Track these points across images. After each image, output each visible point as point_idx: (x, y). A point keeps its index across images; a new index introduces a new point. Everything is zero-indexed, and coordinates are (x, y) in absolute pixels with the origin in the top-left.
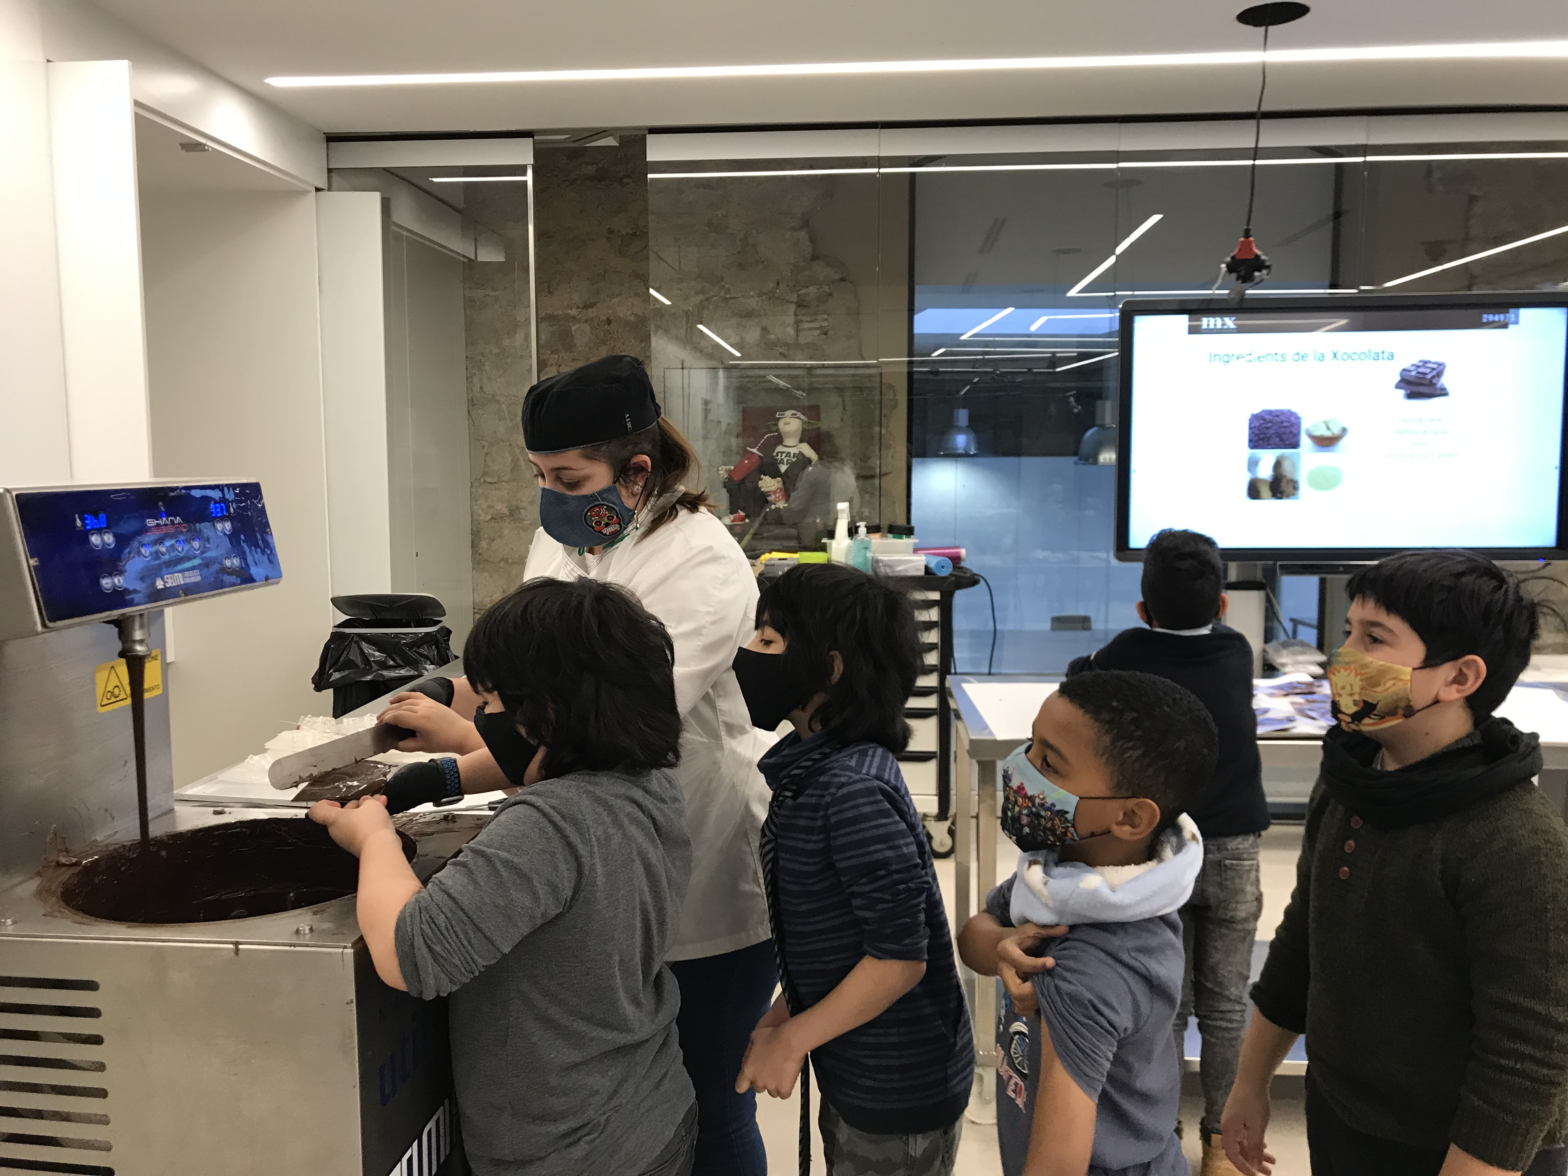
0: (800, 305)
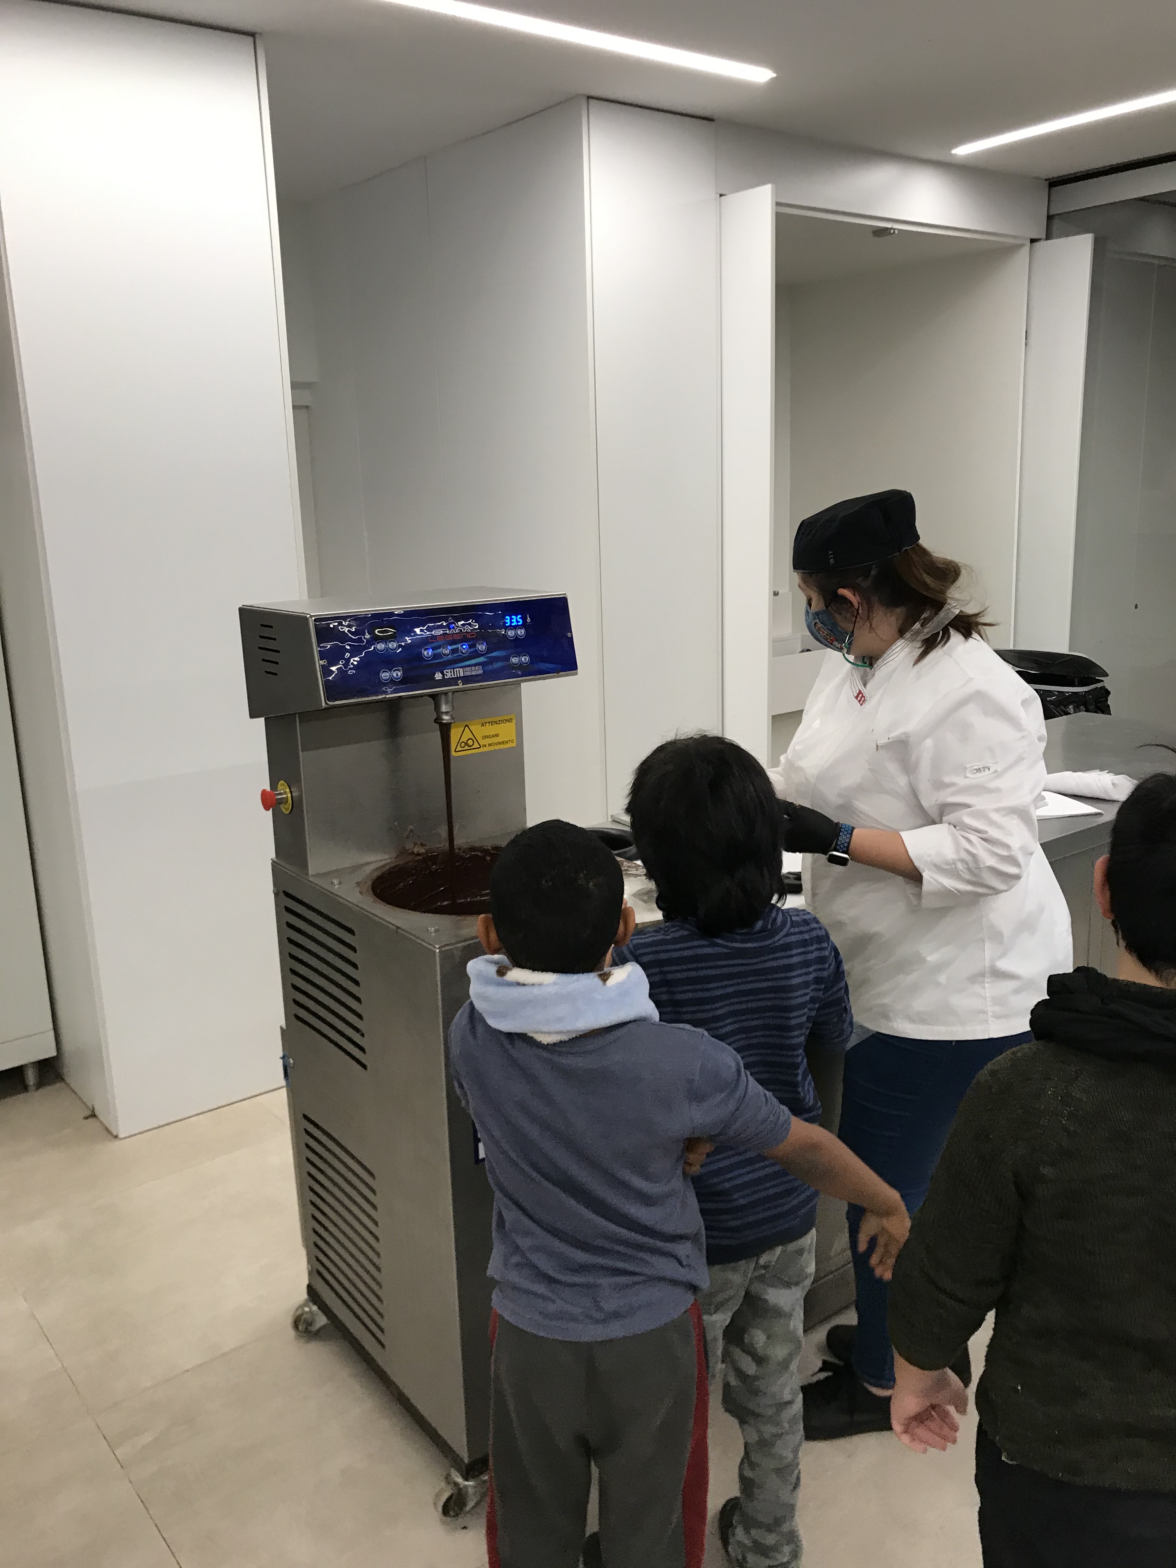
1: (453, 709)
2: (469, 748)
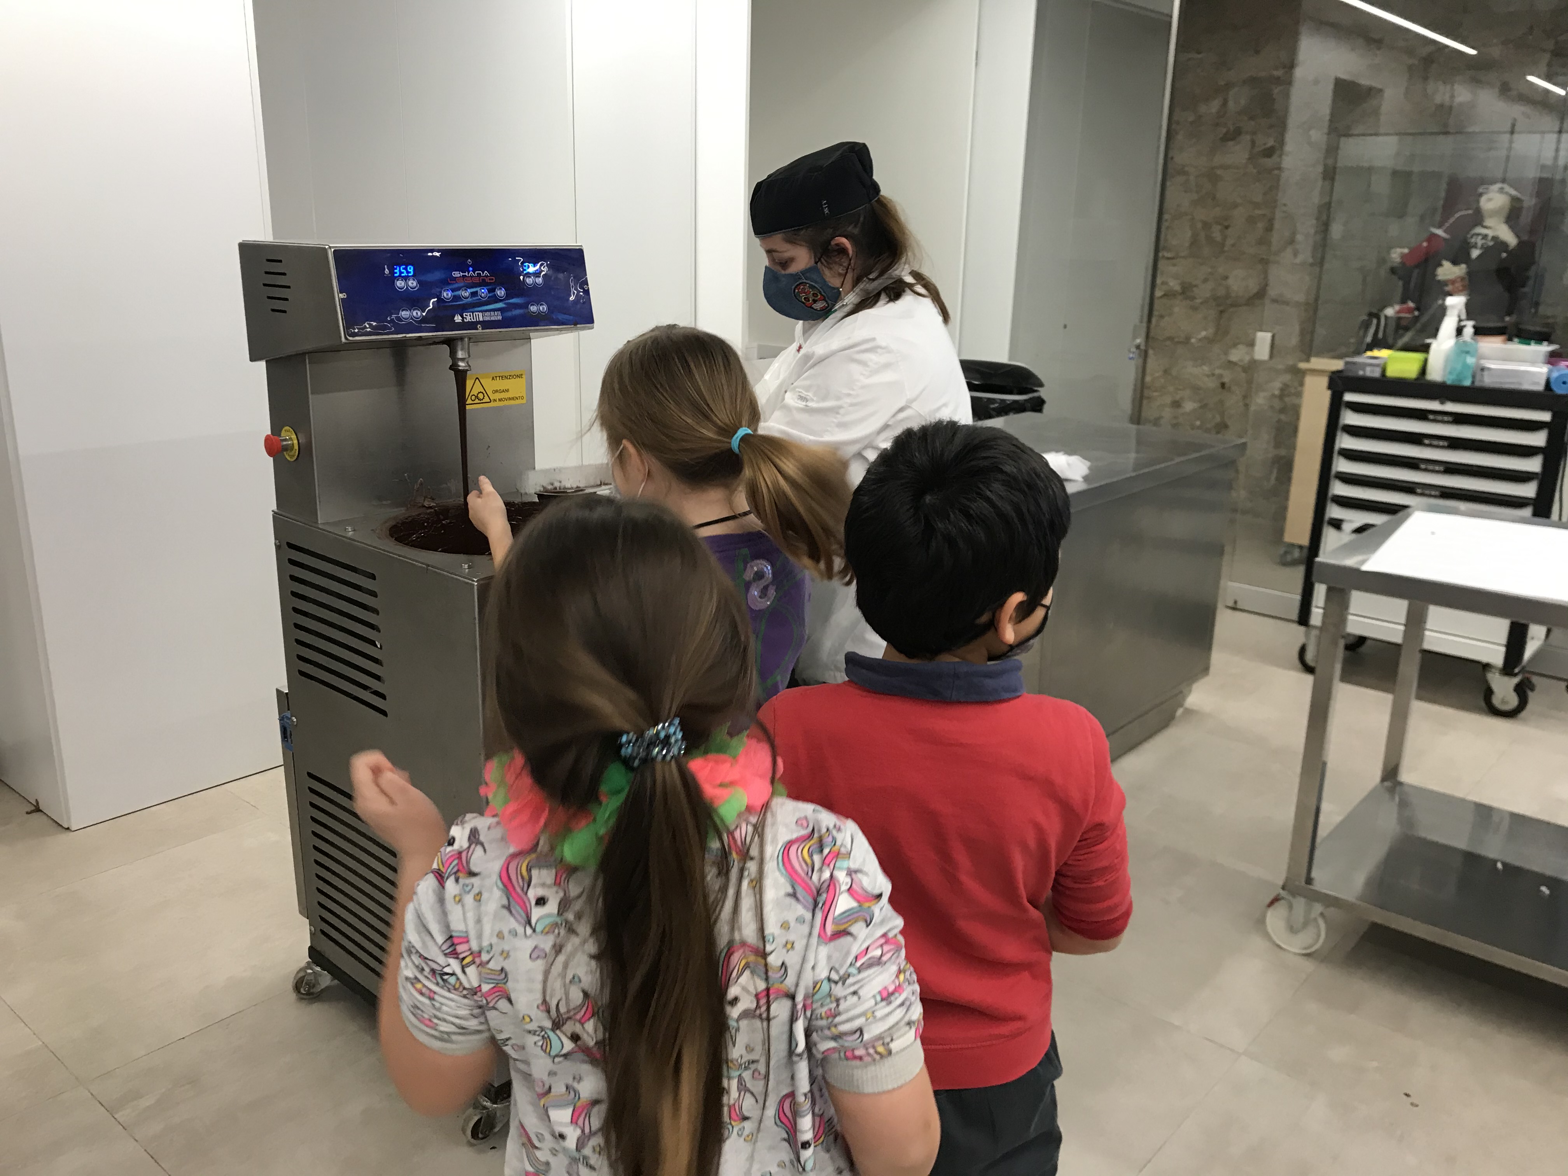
1: (469, 356)
2: (479, 402)
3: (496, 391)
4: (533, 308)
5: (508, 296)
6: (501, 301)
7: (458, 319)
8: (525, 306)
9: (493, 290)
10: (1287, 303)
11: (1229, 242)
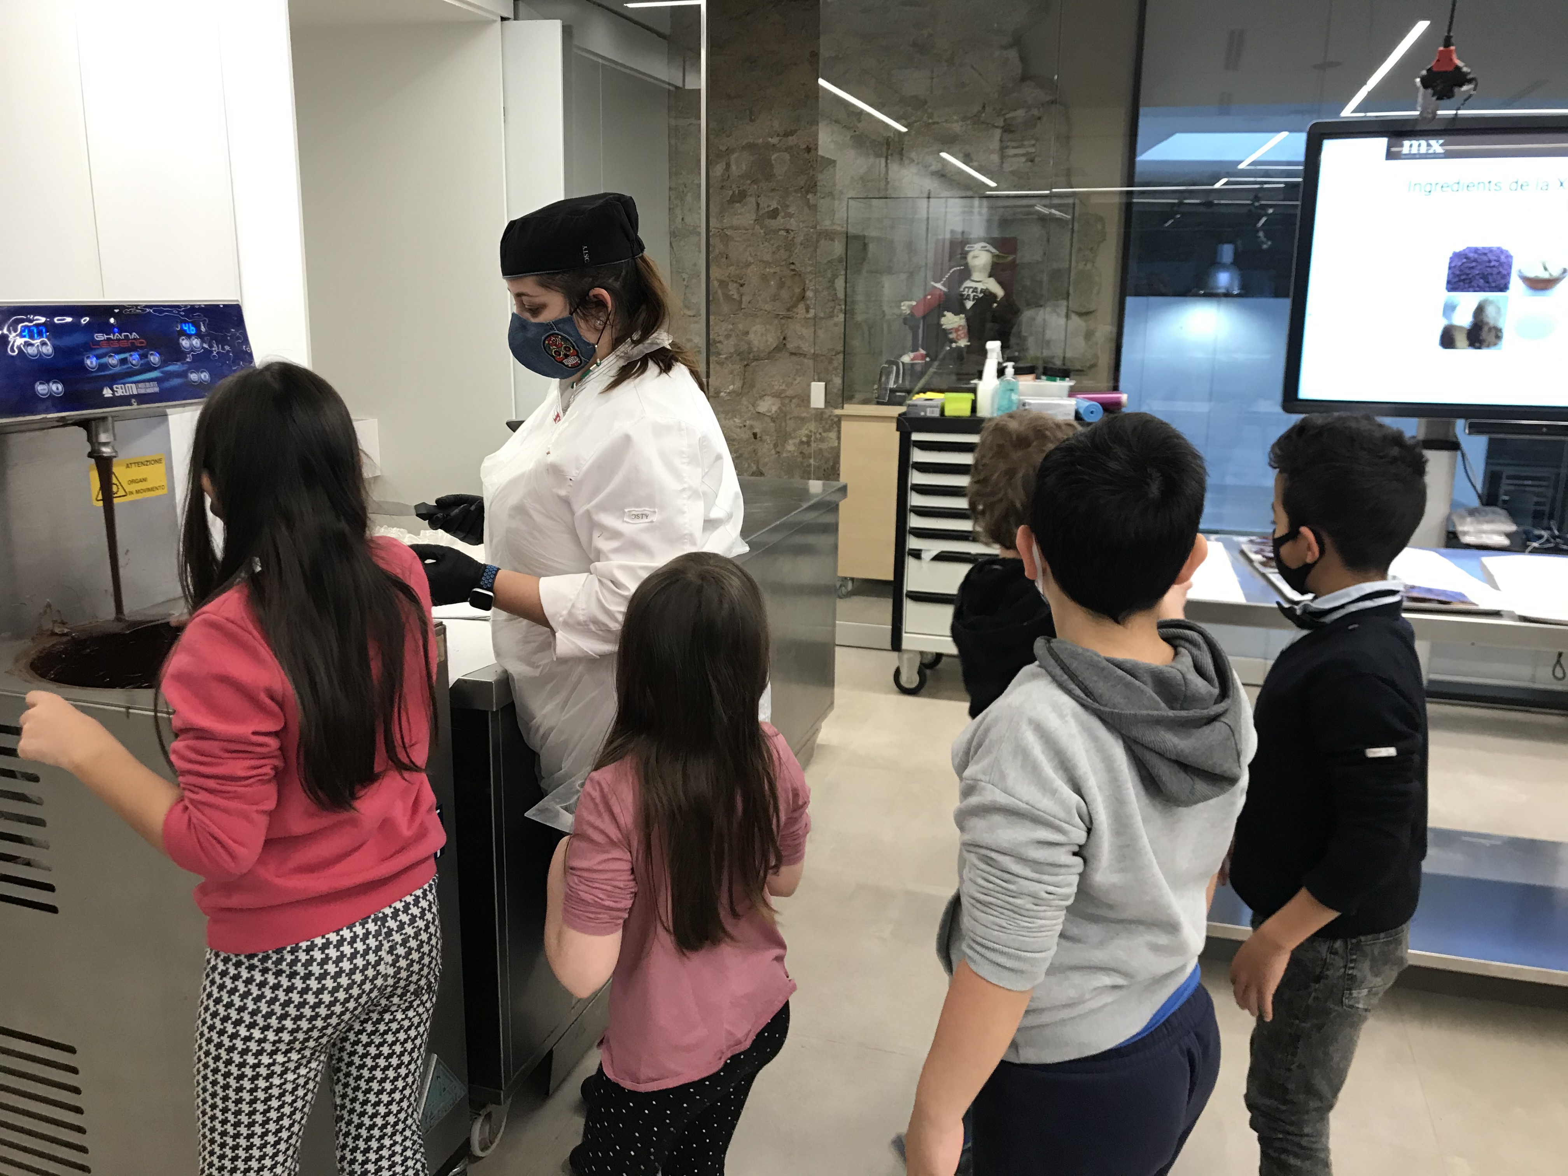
0: (1007, 129)
1: (115, 439)
3: (132, 482)
4: (193, 377)
5: (165, 362)
6: (155, 369)
7: (107, 393)
8: (184, 374)
9: (144, 356)
10: (805, 356)
11: (745, 299)
